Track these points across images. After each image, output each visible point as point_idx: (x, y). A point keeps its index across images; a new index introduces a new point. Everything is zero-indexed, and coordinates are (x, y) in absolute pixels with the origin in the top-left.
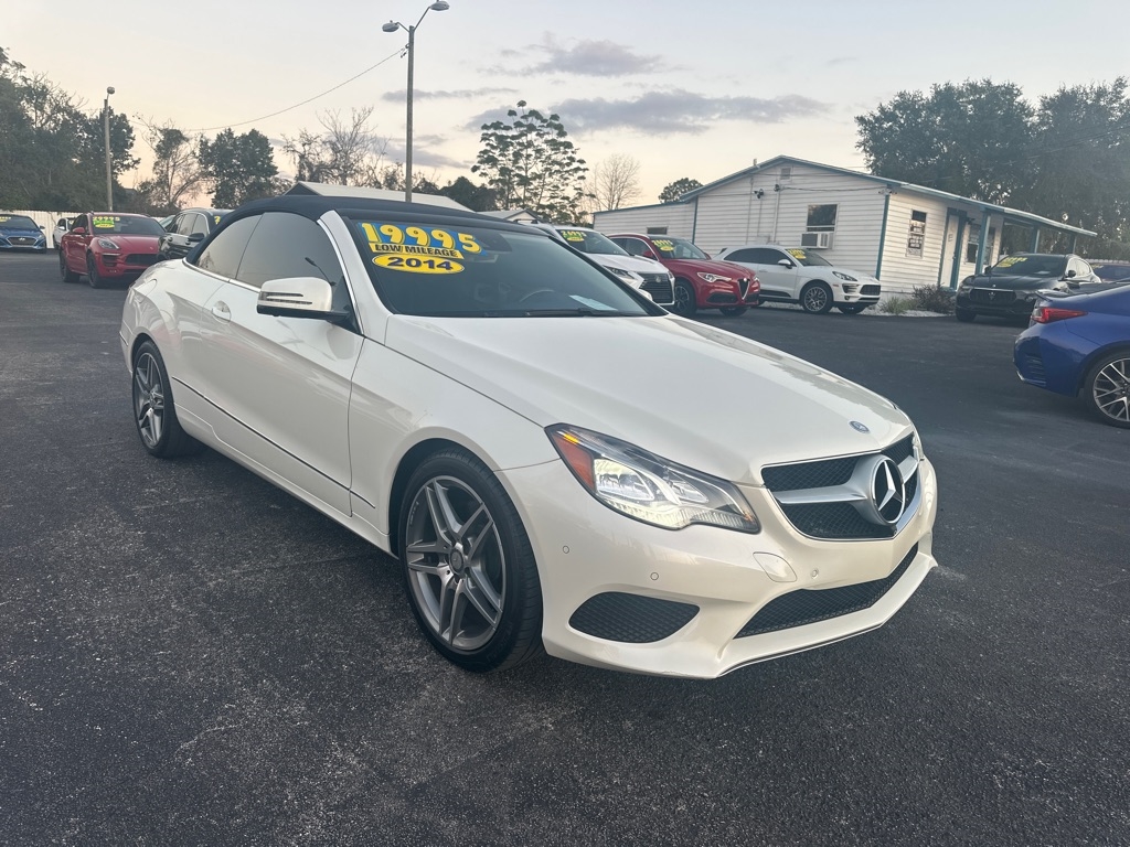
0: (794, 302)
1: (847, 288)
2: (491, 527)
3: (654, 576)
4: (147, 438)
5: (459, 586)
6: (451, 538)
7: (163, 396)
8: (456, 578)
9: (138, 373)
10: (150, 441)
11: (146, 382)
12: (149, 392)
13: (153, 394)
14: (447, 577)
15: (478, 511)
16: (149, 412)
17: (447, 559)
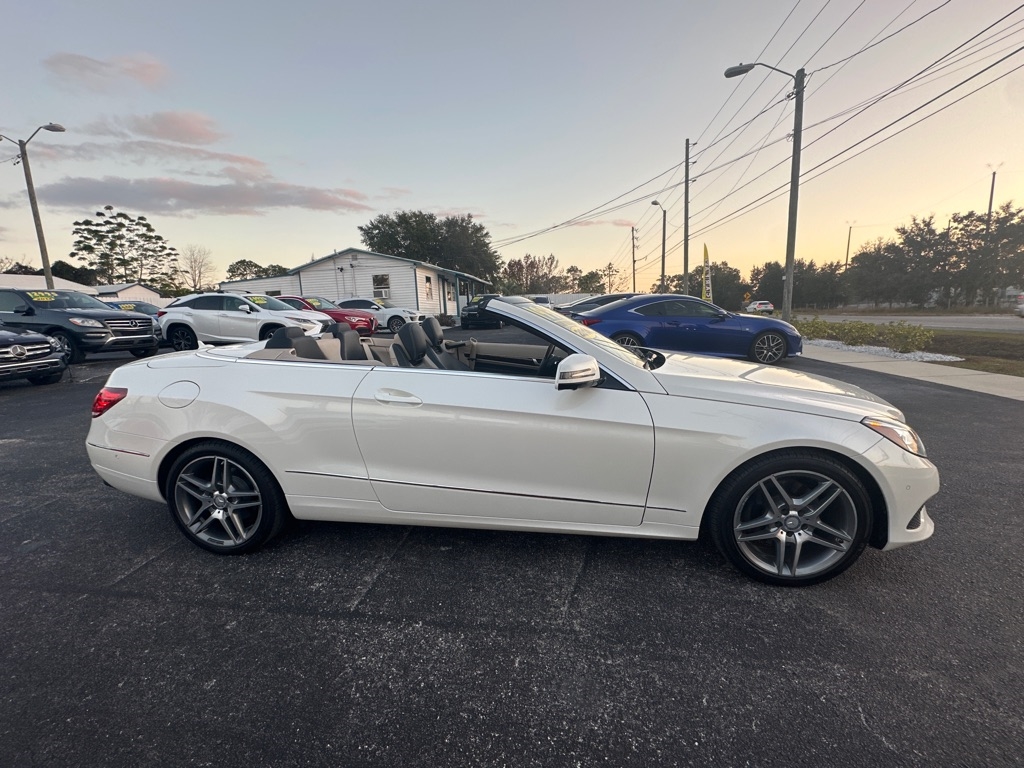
1: (412, 319)
4: (215, 541)
5: (801, 537)
6: (785, 510)
7: (257, 493)
8: (789, 534)
9: (182, 479)
10: (222, 543)
11: (209, 486)
12: (211, 495)
13: (224, 495)
14: (783, 536)
15: (826, 485)
16: (218, 514)
17: (779, 525)
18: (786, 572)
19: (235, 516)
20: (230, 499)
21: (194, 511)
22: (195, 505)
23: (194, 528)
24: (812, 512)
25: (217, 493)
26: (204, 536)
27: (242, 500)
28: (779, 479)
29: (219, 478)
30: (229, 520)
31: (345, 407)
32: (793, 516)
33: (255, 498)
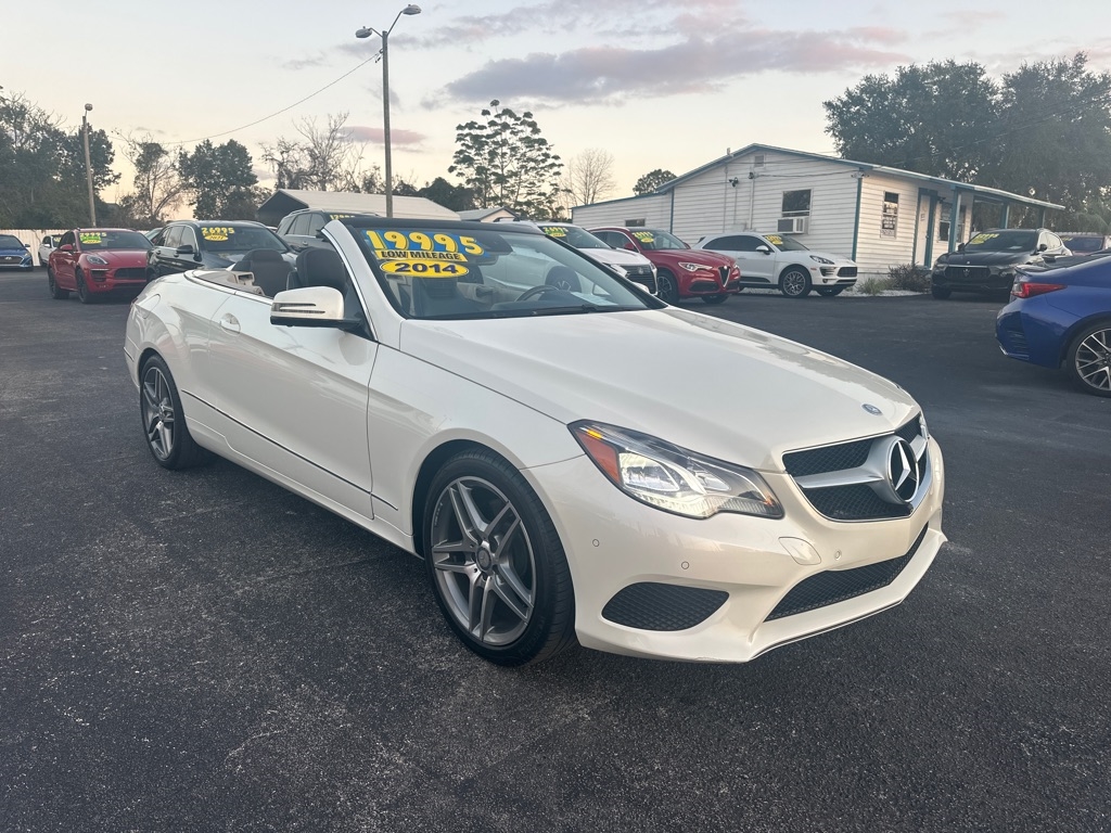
0: (773, 287)
1: (824, 272)
2: (519, 524)
3: (685, 565)
4: (158, 451)
6: (477, 537)
7: (173, 408)
10: (160, 453)
12: (158, 406)
13: (162, 407)
14: (475, 575)
15: (504, 509)
16: (159, 425)
17: (475, 558)
19: (167, 431)
26: (155, 446)
29: (158, 390)
32: (484, 548)
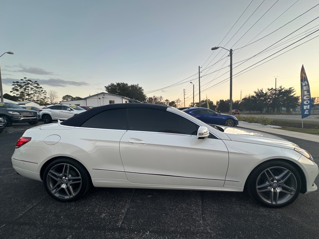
2: (291, 174)
4: (61, 197)
5: (278, 190)
6: (273, 181)
7: (80, 177)
8: (274, 189)
9: (50, 172)
10: (64, 197)
11: (61, 175)
12: (61, 178)
13: (67, 178)
14: (272, 190)
15: (286, 172)
16: (64, 186)
17: (271, 185)
18: (274, 203)
19: (70, 187)
20: (69, 180)
21: (54, 185)
22: (55, 182)
23: (53, 192)
24: (282, 181)
25: (64, 177)
26: (57, 195)
27: (74, 180)
28: (271, 170)
29: (65, 172)
30: (68, 188)
31: (117, 145)
32: (275, 183)
33: (79, 180)
